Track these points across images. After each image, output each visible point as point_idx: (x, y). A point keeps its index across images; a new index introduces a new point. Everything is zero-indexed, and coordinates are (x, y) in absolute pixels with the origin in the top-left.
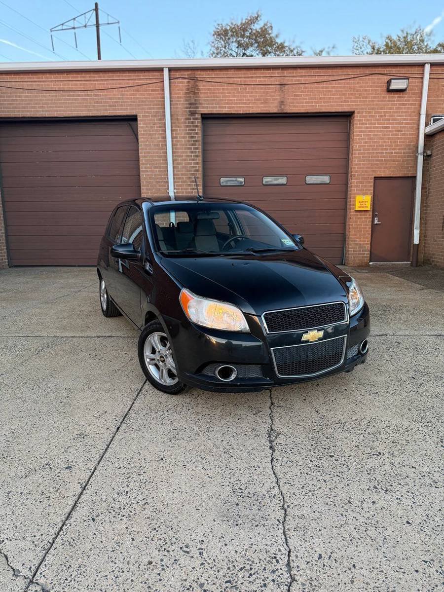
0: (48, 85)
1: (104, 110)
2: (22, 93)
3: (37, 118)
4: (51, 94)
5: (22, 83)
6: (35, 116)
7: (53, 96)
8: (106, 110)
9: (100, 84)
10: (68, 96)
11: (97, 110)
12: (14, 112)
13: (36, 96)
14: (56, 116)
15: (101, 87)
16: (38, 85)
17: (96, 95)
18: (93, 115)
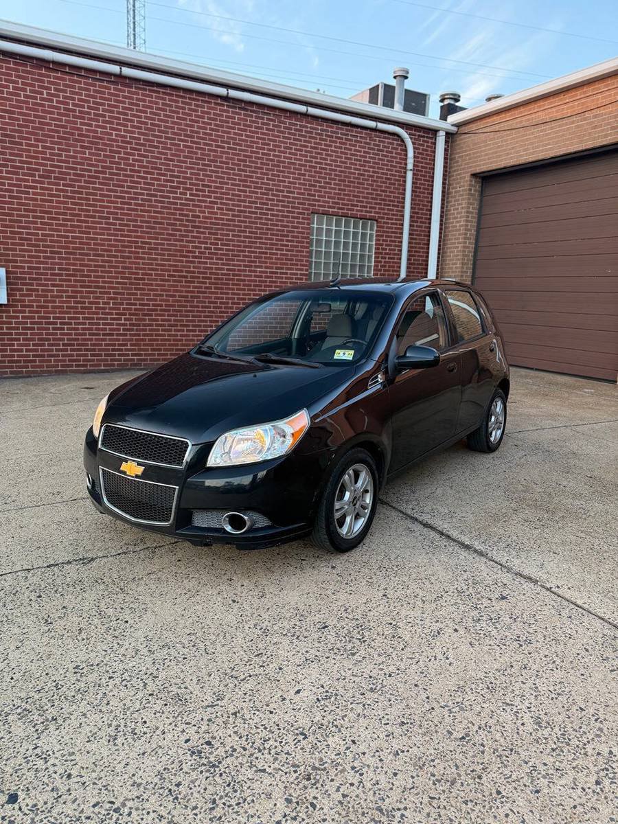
0: (539, 116)
1: (602, 137)
2: (507, 135)
3: (520, 165)
4: (540, 129)
5: (511, 122)
6: (518, 163)
7: (542, 131)
8: (606, 136)
9: (605, 97)
10: (560, 126)
11: (594, 139)
12: (497, 162)
13: (523, 136)
14: (540, 158)
15: (606, 101)
16: (528, 120)
17: (595, 116)
18: (588, 147)
